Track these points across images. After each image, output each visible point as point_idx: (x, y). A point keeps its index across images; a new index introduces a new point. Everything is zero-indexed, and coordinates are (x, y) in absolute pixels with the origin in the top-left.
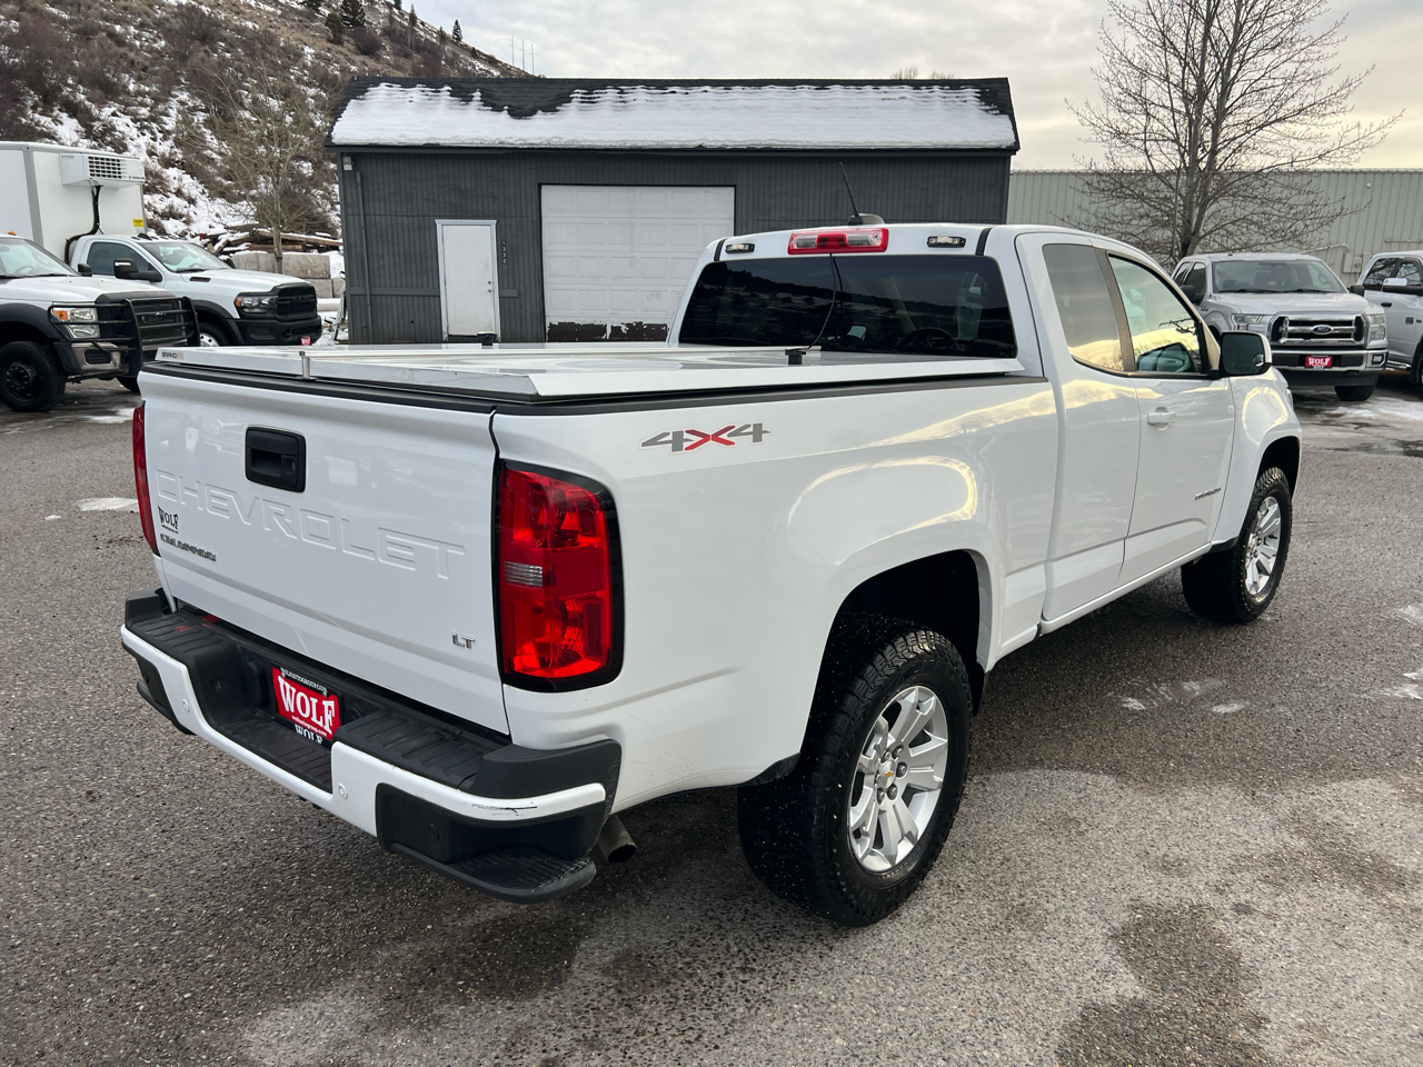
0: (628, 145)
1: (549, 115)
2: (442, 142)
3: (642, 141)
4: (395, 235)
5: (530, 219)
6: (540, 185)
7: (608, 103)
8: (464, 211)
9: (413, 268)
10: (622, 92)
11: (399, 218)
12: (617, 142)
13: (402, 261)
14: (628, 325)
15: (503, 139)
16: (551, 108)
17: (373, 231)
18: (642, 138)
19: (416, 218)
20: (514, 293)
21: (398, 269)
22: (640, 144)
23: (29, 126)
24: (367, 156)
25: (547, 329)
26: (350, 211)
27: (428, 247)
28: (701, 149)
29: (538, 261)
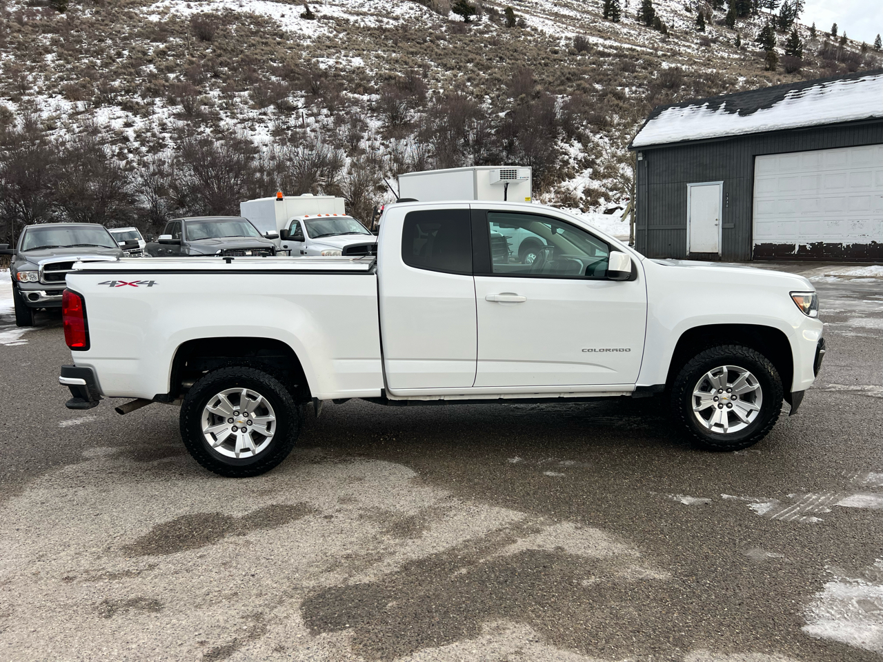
0: (814, 123)
1: (765, 111)
2: (691, 138)
3: (825, 119)
4: (664, 195)
5: (745, 179)
6: (754, 157)
7: (811, 96)
8: (704, 177)
9: (673, 213)
10: (824, 87)
11: (667, 185)
12: (806, 122)
13: (667, 209)
14: (811, 244)
15: (728, 131)
16: (767, 106)
17: (652, 193)
18: (825, 117)
19: (676, 184)
20: (731, 225)
21: (664, 214)
22: (823, 121)
23: (558, 150)
24: (651, 151)
25: (753, 248)
26: (641, 183)
27: (682, 200)
28: (872, 118)
29: (749, 205)
